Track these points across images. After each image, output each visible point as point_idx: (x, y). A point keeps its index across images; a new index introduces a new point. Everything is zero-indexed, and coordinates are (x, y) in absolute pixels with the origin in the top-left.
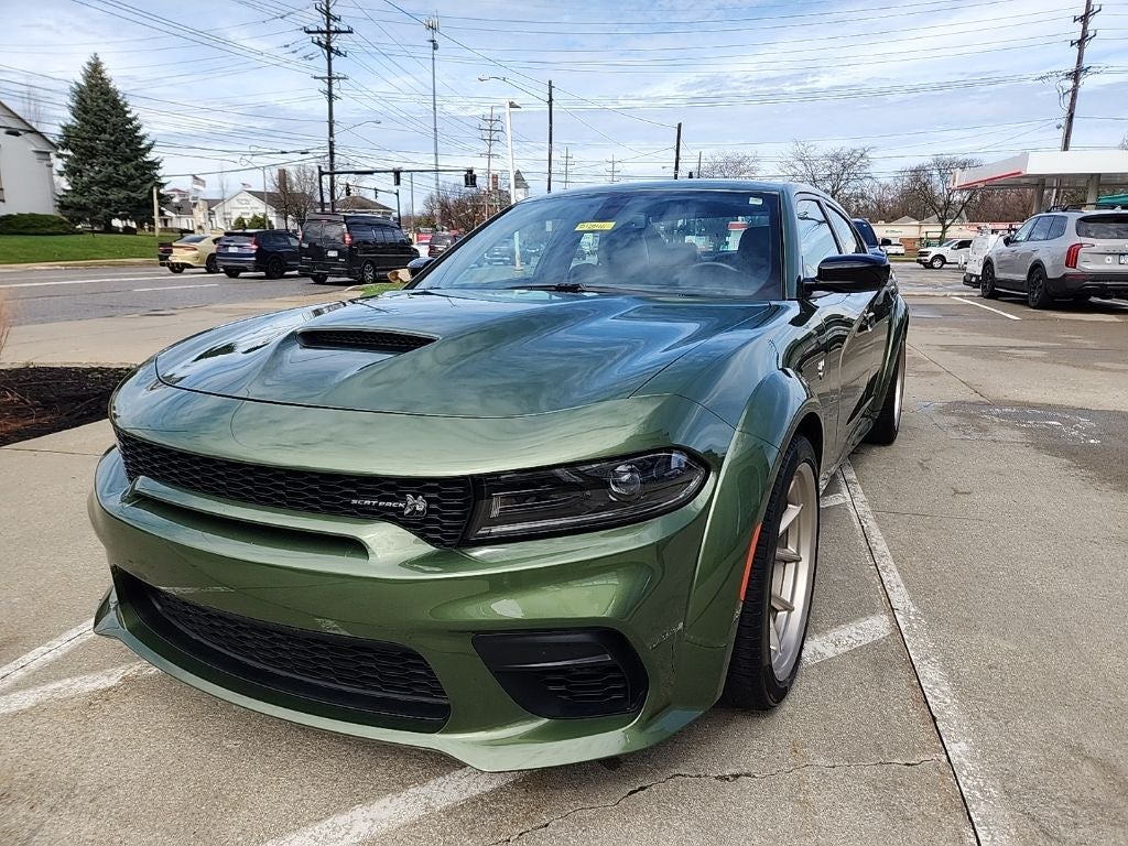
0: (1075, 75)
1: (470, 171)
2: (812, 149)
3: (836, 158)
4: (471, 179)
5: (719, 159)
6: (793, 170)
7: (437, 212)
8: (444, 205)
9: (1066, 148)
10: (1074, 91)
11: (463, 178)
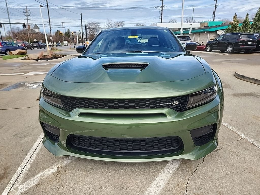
0: (162, 7)
1: (24, 24)
2: (112, 21)
3: (117, 23)
4: (24, 26)
5: (91, 23)
6: (108, 26)
7: (11, 35)
8: (13, 33)
9: (161, 23)
10: (162, 10)
11: (22, 26)
